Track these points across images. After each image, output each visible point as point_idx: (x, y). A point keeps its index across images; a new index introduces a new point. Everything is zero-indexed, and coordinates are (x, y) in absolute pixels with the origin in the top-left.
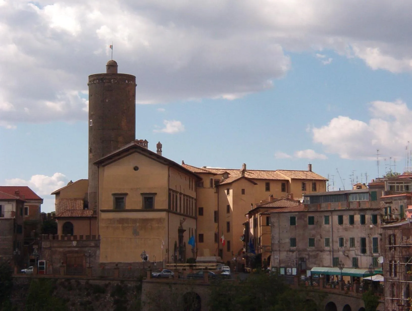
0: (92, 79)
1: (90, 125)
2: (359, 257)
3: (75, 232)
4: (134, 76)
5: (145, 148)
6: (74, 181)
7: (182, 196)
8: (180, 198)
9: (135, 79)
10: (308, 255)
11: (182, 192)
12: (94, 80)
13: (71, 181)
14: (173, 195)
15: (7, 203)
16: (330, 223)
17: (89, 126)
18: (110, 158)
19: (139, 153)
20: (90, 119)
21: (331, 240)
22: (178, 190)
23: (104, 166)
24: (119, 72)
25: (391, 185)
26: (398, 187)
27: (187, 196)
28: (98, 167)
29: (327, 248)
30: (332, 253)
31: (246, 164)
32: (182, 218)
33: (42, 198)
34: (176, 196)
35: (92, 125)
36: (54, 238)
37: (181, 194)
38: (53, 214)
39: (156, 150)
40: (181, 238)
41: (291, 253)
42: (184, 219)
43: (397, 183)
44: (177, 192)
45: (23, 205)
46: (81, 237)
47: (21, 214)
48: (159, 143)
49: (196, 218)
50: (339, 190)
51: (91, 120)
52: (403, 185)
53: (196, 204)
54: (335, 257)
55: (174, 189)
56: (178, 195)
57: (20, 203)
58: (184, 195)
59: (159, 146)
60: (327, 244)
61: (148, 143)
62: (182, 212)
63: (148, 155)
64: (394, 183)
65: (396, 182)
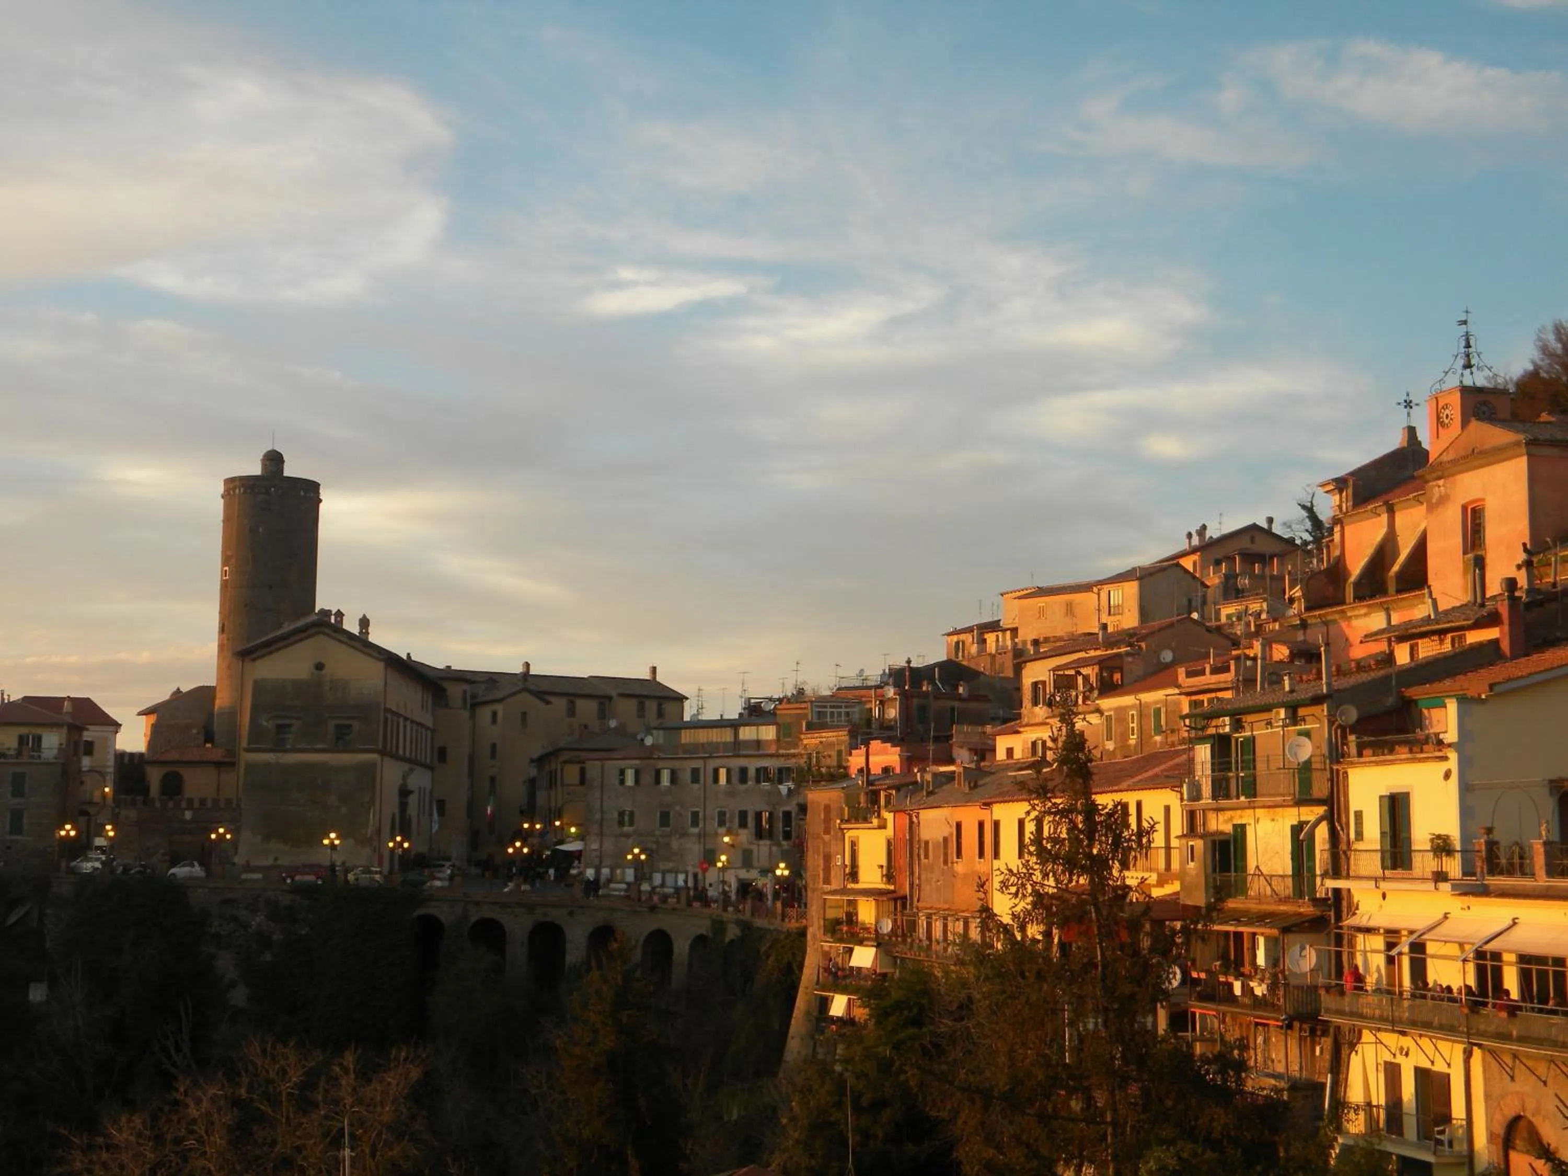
0: (231, 486)
1: (224, 578)
2: (754, 848)
3: (188, 793)
4: (314, 482)
5: (339, 625)
6: (185, 689)
7: (408, 724)
8: (405, 727)
9: (318, 489)
10: (657, 842)
11: (409, 716)
12: (234, 489)
13: (178, 689)
14: (392, 721)
15: (49, 729)
16: (702, 781)
17: (222, 580)
18: (267, 644)
19: (328, 635)
20: (224, 565)
21: (701, 815)
22: (402, 712)
23: (254, 660)
24: (287, 473)
25: (820, 710)
26: (832, 713)
27: (418, 724)
28: (243, 662)
29: (695, 830)
30: (702, 840)
31: (529, 662)
32: (407, 766)
33: (120, 722)
34: (398, 724)
35: (227, 577)
36: (145, 803)
37: (406, 719)
38: (141, 755)
39: (358, 631)
40: (403, 806)
41: (623, 839)
42: (412, 770)
43: (831, 707)
44: (399, 715)
45: (80, 735)
46: (203, 802)
47: (76, 753)
48: (364, 616)
49: (431, 768)
50: (719, 718)
51: (227, 568)
52: (843, 710)
53: (432, 739)
54: (709, 846)
55: (394, 709)
56: (401, 720)
57: (76, 729)
58: (412, 722)
59: (364, 623)
60: (695, 823)
61: (344, 618)
62: (408, 754)
63: (345, 639)
64: (825, 707)
65: (843, 705)
